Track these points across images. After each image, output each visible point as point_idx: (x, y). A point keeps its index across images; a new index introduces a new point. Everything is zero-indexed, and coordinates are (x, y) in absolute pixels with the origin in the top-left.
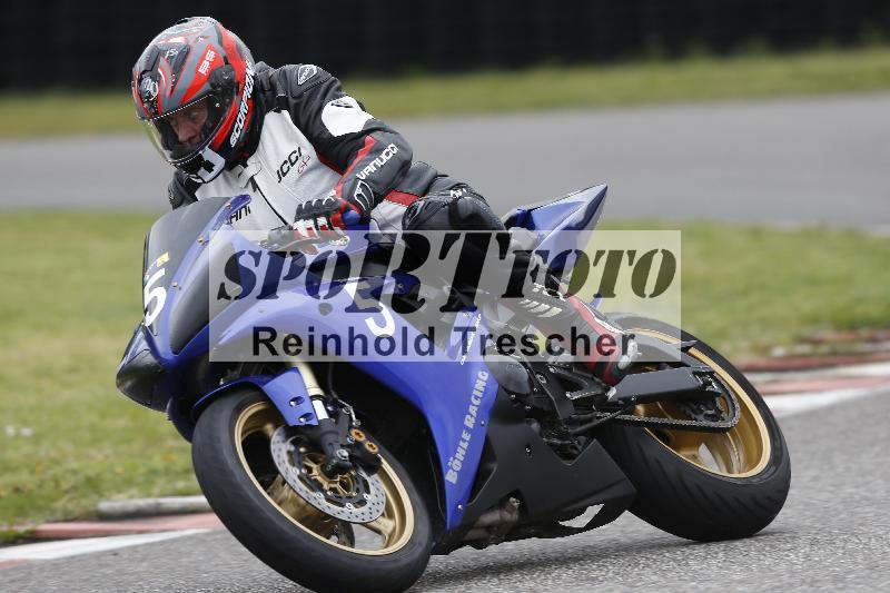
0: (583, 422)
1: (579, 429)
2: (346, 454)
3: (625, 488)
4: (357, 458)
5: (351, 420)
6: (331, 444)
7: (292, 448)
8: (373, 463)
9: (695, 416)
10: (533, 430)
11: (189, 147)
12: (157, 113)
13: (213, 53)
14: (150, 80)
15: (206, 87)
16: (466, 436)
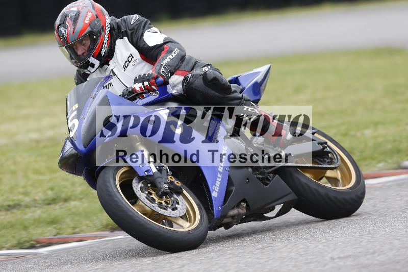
0: (271, 167)
1: (269, 171)
2: (167, 187)
3: (292, 196)
4: (172, 188)
5: (167, 172)
6: (159, 183)
7: (143, 185)
8: (179, 190)
9: (320, 163)
10: (249, 172)
11: (83, 57)
12: (67, 43)
13: (91, 13)
14: (63, 28)
15: (89, 29)
16: (219, 175)
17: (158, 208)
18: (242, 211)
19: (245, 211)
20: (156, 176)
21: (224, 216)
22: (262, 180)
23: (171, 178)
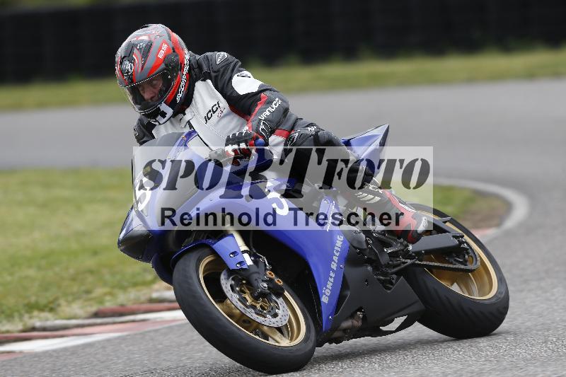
1: (393, 270)
2: (266, 285)
3: (419, 306)
4: (272, 288)
5: (266, 265)
6: (256, 280)
7: (233, 282)
8: (280, 291)
9: (454, 263)
10: (369, 271)
12: (132, 82)
13: (166, 45)
14: (127, 62)
15: (163, 66)
16: (332, 274)
17: (254, 315)
18: (357, 323)
19: (360, 323)
20: (251, 271)
21: (335, 328)
22: (383, 282)
23: (270, 274)
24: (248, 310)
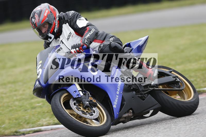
0: (146, 91)
1: (145, 92)
2: (88, 103)
3: (158, 106)
4: (91, 104)
5: (89, 95)
6: (84, 101)
9: (174, 87)
10: (134, 94)
11: (45, 34)
12: (36, 27)
13: (47, 10)
14: (33, 19)
15: (47, 19)
16: (117, 96)
18: (130, 114)
19: (132, 114)
20: (82, 98)
21: (120, 117)
22: (141, 98)
23: (91, 98)
24: (79, 112)
